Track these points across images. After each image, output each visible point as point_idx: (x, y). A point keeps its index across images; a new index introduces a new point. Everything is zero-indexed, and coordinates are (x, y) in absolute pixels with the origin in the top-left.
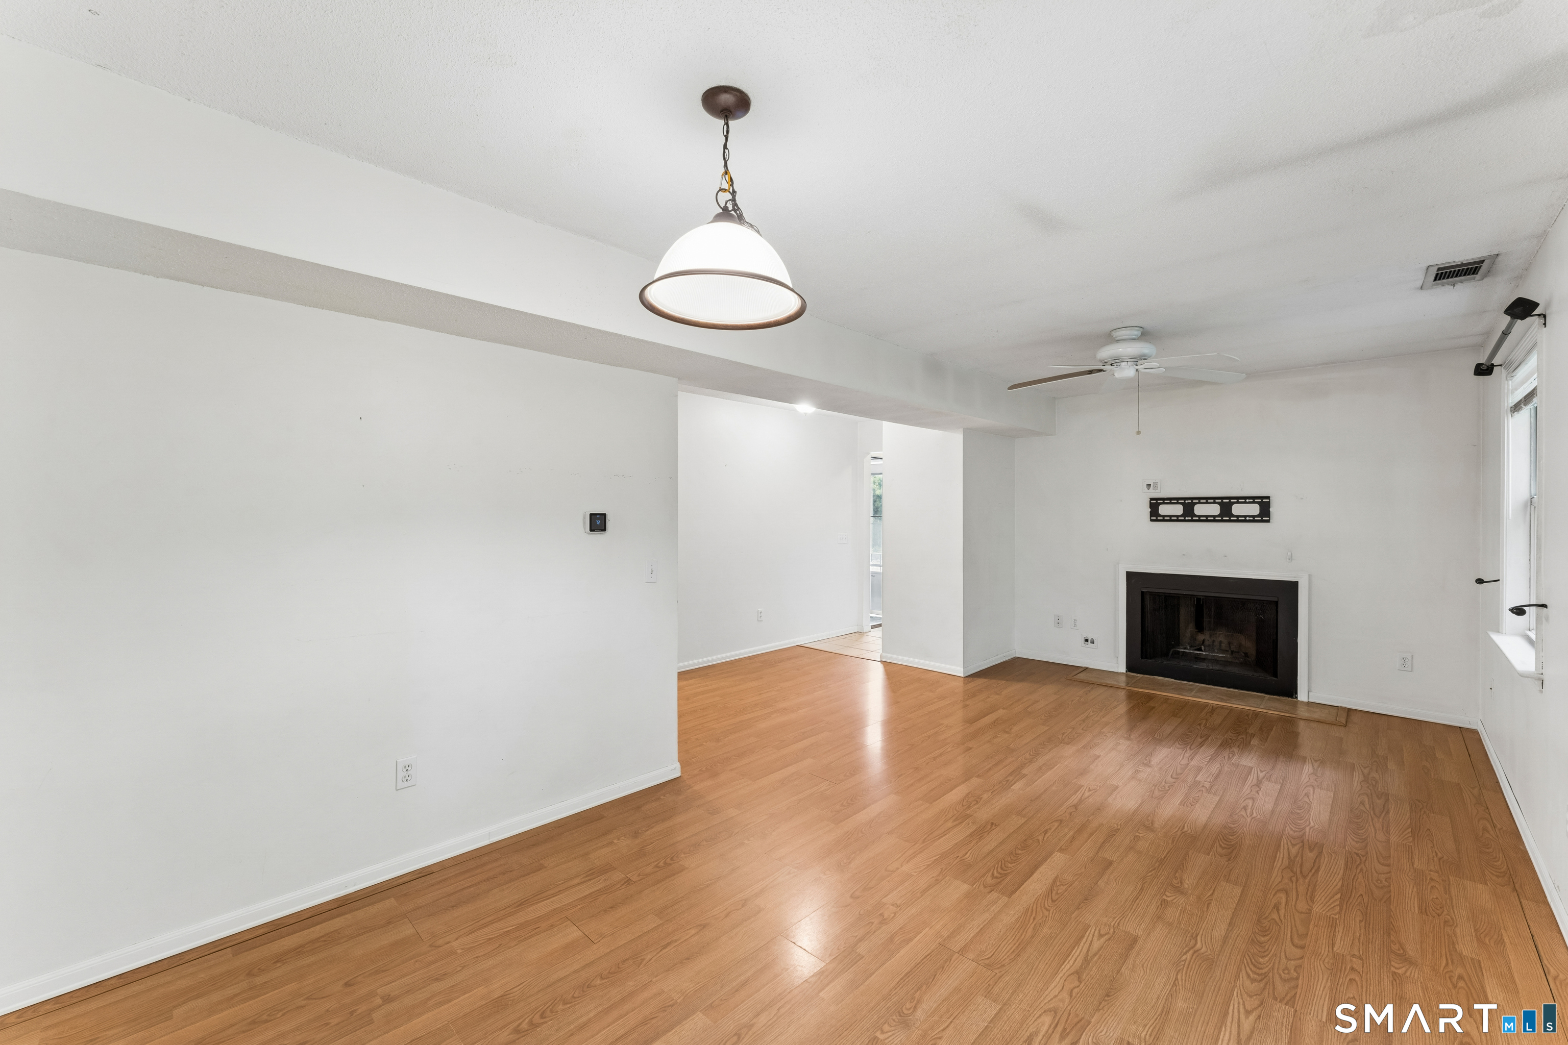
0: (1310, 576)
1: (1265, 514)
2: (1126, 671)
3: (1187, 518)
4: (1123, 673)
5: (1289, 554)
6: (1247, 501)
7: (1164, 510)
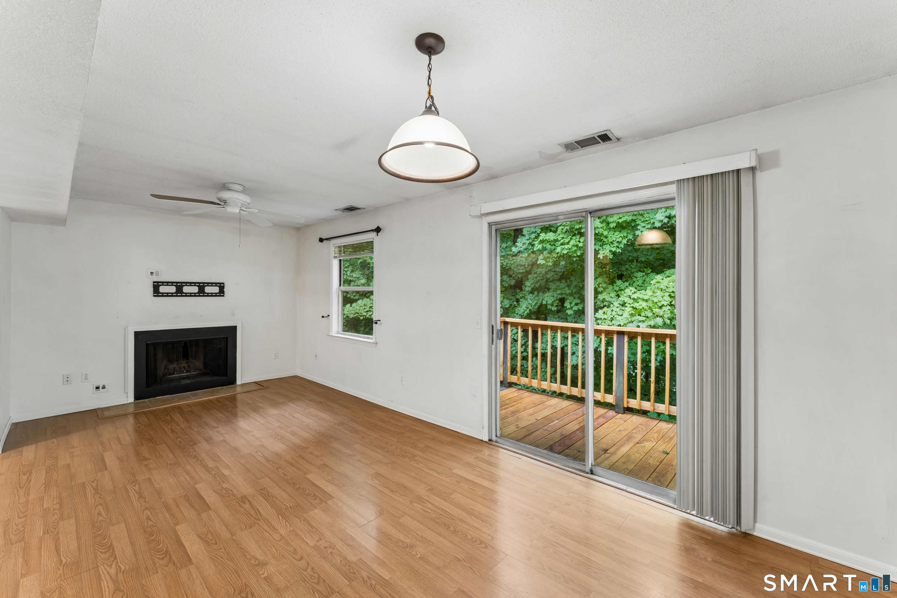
0: (242, 322)
1: (222, 293)
2: (134, 400)
3: (178, 295)
4: (132, 403)
5: (233, 312)
6: (213, 285)
7: (163, 289)
